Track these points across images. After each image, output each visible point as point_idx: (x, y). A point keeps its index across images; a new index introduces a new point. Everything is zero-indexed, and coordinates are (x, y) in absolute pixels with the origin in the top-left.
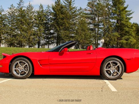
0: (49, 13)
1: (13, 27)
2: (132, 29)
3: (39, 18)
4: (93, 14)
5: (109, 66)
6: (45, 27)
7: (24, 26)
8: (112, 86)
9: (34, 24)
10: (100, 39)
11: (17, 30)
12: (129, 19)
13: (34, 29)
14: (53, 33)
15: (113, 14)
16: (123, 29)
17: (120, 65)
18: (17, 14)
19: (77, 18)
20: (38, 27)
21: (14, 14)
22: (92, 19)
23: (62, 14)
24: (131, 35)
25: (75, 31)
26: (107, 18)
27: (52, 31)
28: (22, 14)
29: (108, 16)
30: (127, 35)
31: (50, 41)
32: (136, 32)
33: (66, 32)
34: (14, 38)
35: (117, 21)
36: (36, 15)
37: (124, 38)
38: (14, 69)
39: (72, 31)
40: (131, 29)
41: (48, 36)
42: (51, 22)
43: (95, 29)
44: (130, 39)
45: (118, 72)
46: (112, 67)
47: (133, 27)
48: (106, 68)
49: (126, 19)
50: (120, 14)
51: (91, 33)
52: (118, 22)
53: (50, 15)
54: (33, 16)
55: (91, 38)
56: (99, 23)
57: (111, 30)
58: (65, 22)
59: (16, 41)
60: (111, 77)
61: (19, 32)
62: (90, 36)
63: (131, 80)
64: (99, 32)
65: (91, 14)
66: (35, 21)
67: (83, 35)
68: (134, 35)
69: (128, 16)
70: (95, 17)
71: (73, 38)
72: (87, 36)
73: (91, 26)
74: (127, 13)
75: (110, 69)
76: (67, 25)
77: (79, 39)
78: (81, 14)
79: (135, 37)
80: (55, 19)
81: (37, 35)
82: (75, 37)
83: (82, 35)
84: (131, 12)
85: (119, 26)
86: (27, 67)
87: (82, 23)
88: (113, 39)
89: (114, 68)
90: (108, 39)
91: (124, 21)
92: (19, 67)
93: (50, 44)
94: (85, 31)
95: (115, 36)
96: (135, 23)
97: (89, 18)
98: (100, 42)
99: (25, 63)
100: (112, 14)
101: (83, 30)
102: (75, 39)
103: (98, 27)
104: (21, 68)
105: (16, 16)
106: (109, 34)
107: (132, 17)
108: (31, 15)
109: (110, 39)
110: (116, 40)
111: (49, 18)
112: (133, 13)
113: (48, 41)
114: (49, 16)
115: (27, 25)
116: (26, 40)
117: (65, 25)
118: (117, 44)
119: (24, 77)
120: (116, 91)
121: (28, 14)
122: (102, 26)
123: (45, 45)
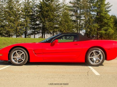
0: (35, 5)
1: (2, 18)
2: (111, 20)
3: (25, 10)
4: (76, 7)
5: (92, 54)
6: (31, 18)
7: (12, 17)
8: (95, 71)
9: (22, 16)
10: (81, 30)
11: (5, 21)
12: (108, 11)
13: (21, 20)
14: (39, 24)
15: (94, 7)
16: (103, 21)
17: (102, 54)
18: (5, 6)
19: (61, 10)
20: (25, 18)
21: (2, 6)
22: (74, 12)
23: (47, 6)
24: (109, 26)
25: (59, 22)
26: (88, 11)
27: (38, 22)
28: (10, 6)
29: (89, 9)
30: (106, 26)
31: (36, 31)
32: (114, 24)
33: (50, 23)
34: (2, 29)
35: (97, 13)
36: (23, 7)
37: (103, 29)
38: (12, 57)
39: (56, 22)
40: (109, 21)
41: (34, 27)
42: (37, 14)
43: (77, 21)
44: (109, 30)
45: (100, 60)
46: (95, 56)
47: (112, 19)
48: (90, 56)
49: (105, 11)
50: (99, 7)
51: (73, 24)
52: (98, 15)
53: (36, 7)
54: (20, 8)
55: (73, 29)
56: (81, 15)
57: (91, 21)
58: (50, 14)
59: (4, 31)
60: (94, 64)
61: (7, 23)
62: (73, 27)
63: (110, 66)
64: (81, 23)
65: (74, 7)
66: (22, 13)
67: (67, 26)
68: (112, 26)
69: (107, 9)
70: (77, 10)
71: (57, 29)
72: (70, 26)
73: (74, 17)
74: (106, 6)
75: (93, 57)
76: (52, 17)
77: (62, 30)
78: (65, 7)
79: (113, 28)
80: (40, 11)
81: (24, 25)
82: (59, 27)
83: (65, 26)
84: (109, 5)
85: (99, 18)
86: (24, 56)
87: (66, 15)
88: (93, 30)
89: (97, 56)
90: (89, 30)
91: (103, 14)
92: (17, 56)
93: (36, 34)
94: (68, 22)
95: (95, 27)
96: (113, 15)
97: (71, 10)
98: (82, 33)
99: (22, 53)
100: (92, 7)
101: (66, 21)
102: (59, 29)
103: (80, 19)
104: (18, 56)
105: (4, 8)
106: (89, 25)
107: (110, 10)
108: (18, 7)
109: (90, 30)
110: (96, 30)
111: (35, 10)
112: (111, 6)
113: (35, 31)
114: (35, 9)
115: (15, 16)
116: (14, 31)
117: (50, 17)
118: (97, 34)
119: (21, 64)
120: (100, 75)
121: (15, 6)
122: (83, 18)
123: (31, 35)
